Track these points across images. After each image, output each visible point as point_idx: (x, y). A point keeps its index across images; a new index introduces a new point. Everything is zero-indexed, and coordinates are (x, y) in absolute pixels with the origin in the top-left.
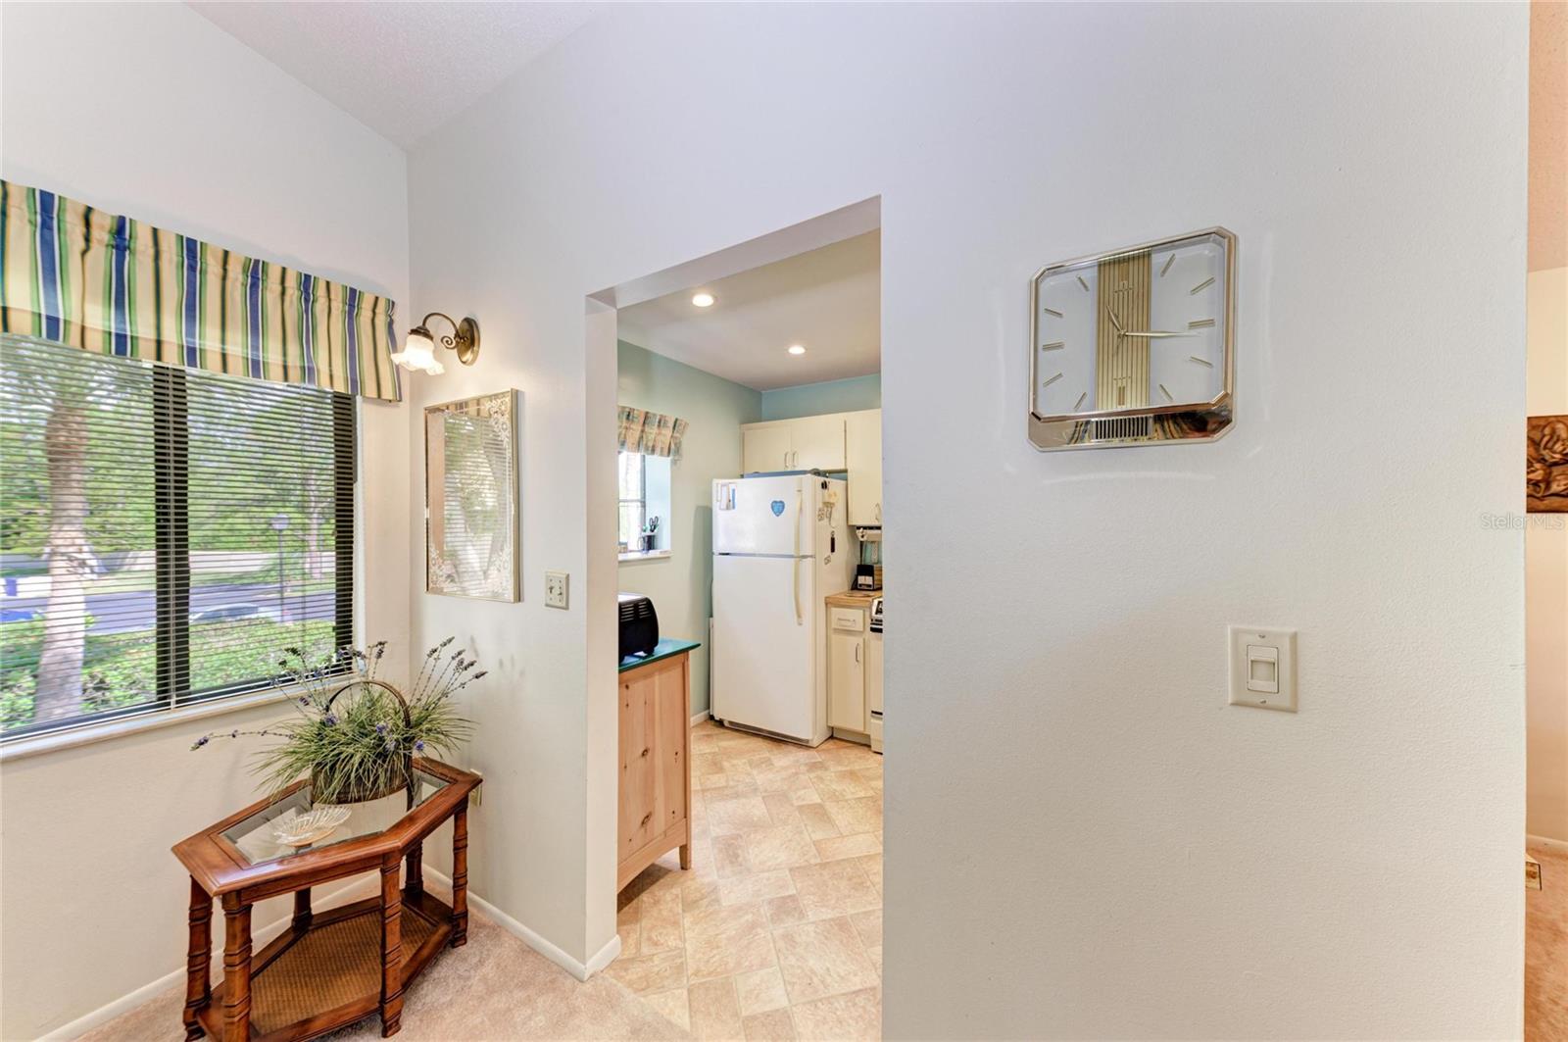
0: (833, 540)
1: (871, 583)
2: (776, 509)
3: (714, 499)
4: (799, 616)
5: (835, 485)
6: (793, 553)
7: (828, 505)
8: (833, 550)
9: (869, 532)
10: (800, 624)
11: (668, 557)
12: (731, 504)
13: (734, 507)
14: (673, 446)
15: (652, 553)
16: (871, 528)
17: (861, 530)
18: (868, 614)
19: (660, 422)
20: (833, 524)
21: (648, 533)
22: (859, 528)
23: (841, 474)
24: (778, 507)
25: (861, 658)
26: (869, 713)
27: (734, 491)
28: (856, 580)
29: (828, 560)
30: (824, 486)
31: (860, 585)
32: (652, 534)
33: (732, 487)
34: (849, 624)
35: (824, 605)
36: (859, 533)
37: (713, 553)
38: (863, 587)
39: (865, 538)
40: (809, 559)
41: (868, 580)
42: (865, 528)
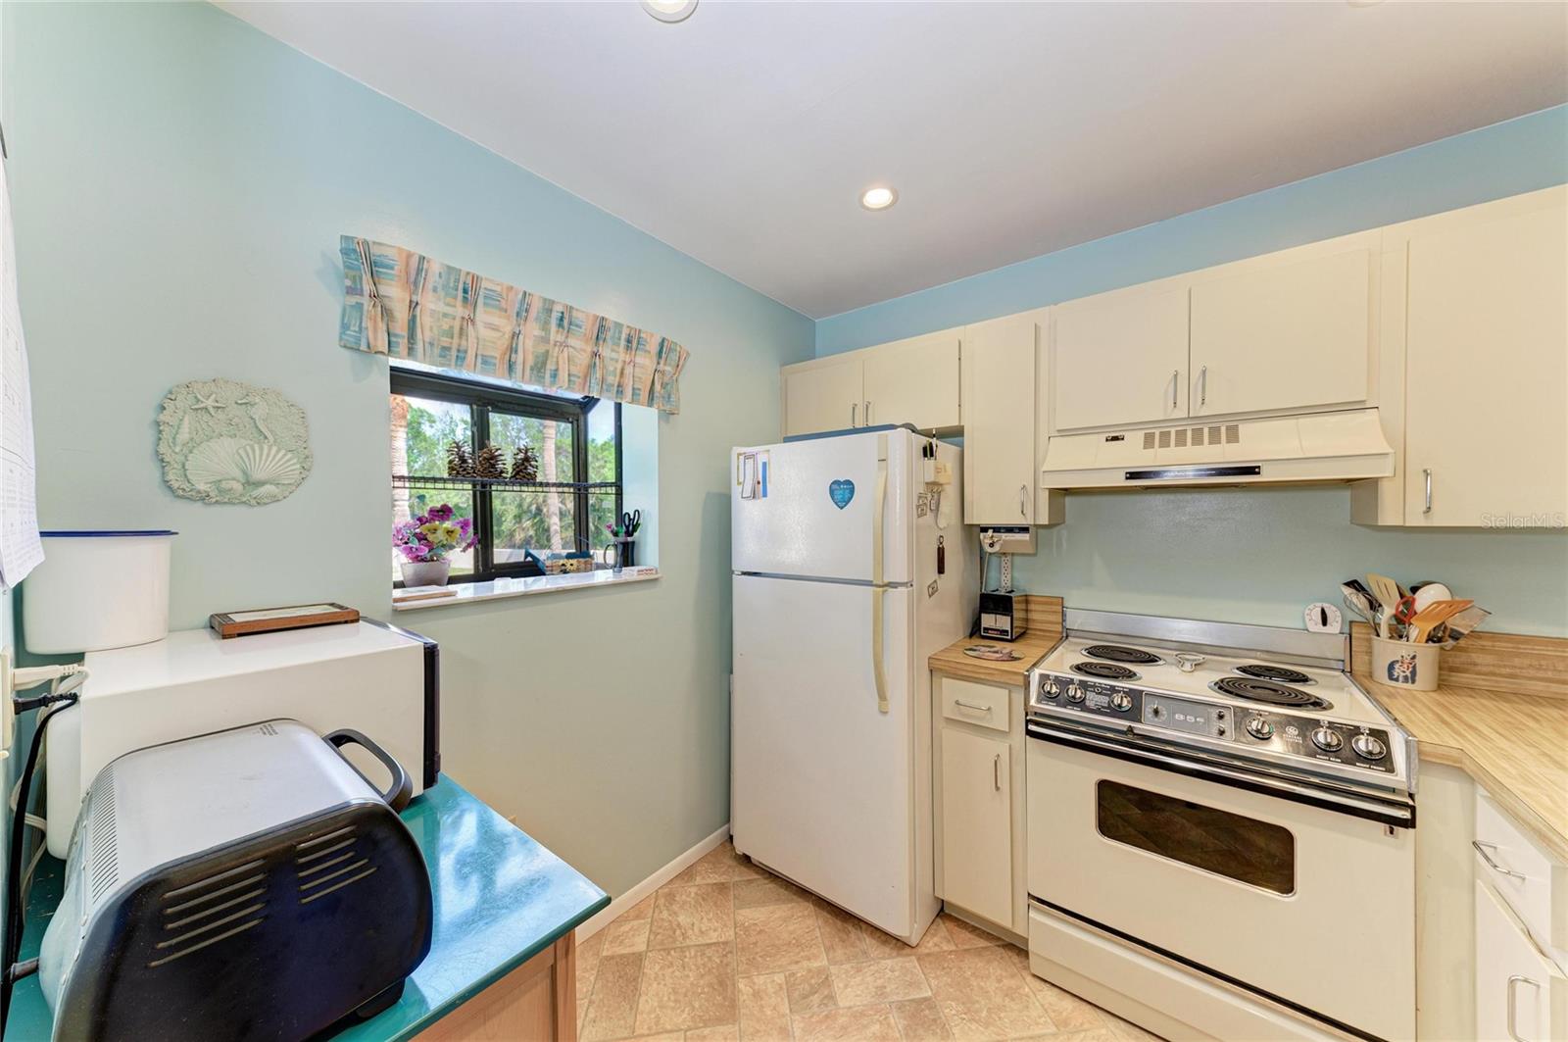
0: (941, 553)
1: (1008, 628)
2: (838, 497)
3: (734, 482)
4: (882, 696)
5: (945, 450)
6: (870, 578)
7: (935, 488)
8: (941, 570)
9: (1004, 535)
10: (885, 713)
11: (656, 579)
12: (760, 489)
13: (765, 495)
14: (657, 387)
15: (629, 573)
16: (1010, 530)
17: (990, 532)
18: (1019, 697)
19: (629, 341)
20: (942, 523)
21: (622, 538)
22: (984, 530)
23: (954, 434)
24: (842, 492)
25: (1004, 784)
26: (1023, 900)
27: (764, 464)
28: (979, 619)
29: (933, 590)
30: (928, 452)
31: (986, 630)
32: (630, 539)
33: (762, 458)
34: (977, 712)
35: (928, 673)
36: (986, 538)
37: (733, 572)
38: (991, 634)
39: (997, 548)
40: (900, 589)
41: (1003, 622)
42: (997, 530)
